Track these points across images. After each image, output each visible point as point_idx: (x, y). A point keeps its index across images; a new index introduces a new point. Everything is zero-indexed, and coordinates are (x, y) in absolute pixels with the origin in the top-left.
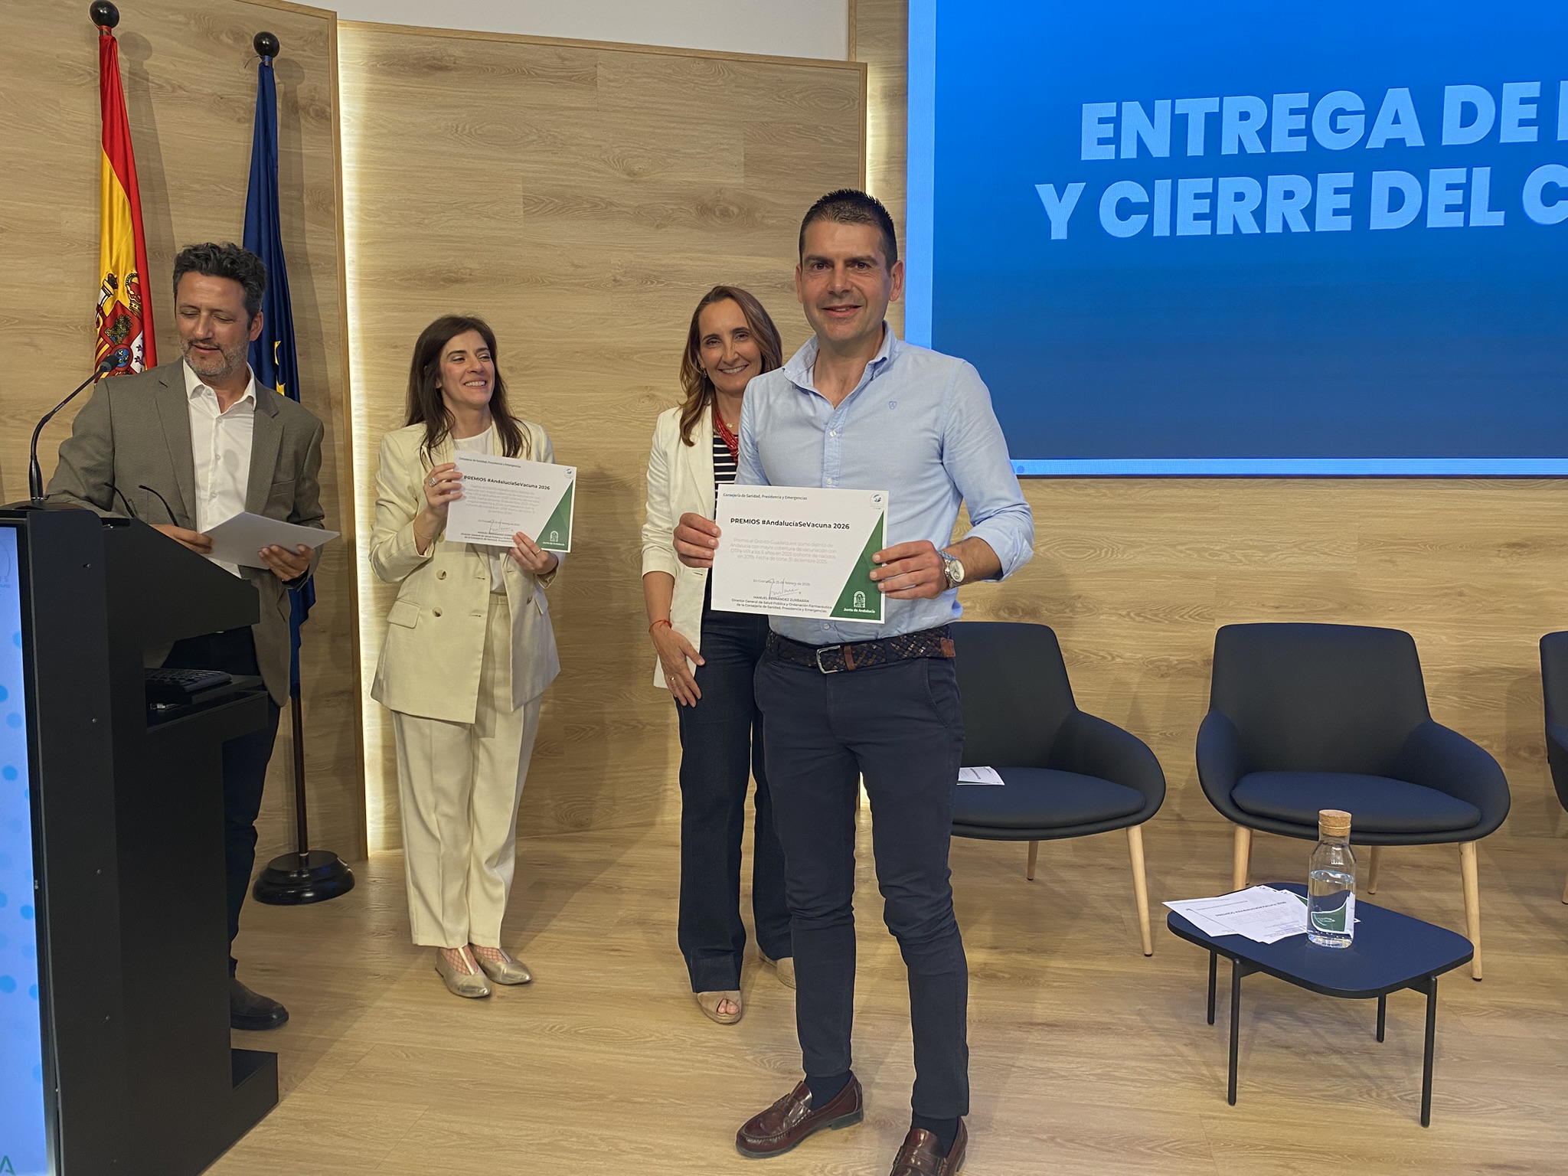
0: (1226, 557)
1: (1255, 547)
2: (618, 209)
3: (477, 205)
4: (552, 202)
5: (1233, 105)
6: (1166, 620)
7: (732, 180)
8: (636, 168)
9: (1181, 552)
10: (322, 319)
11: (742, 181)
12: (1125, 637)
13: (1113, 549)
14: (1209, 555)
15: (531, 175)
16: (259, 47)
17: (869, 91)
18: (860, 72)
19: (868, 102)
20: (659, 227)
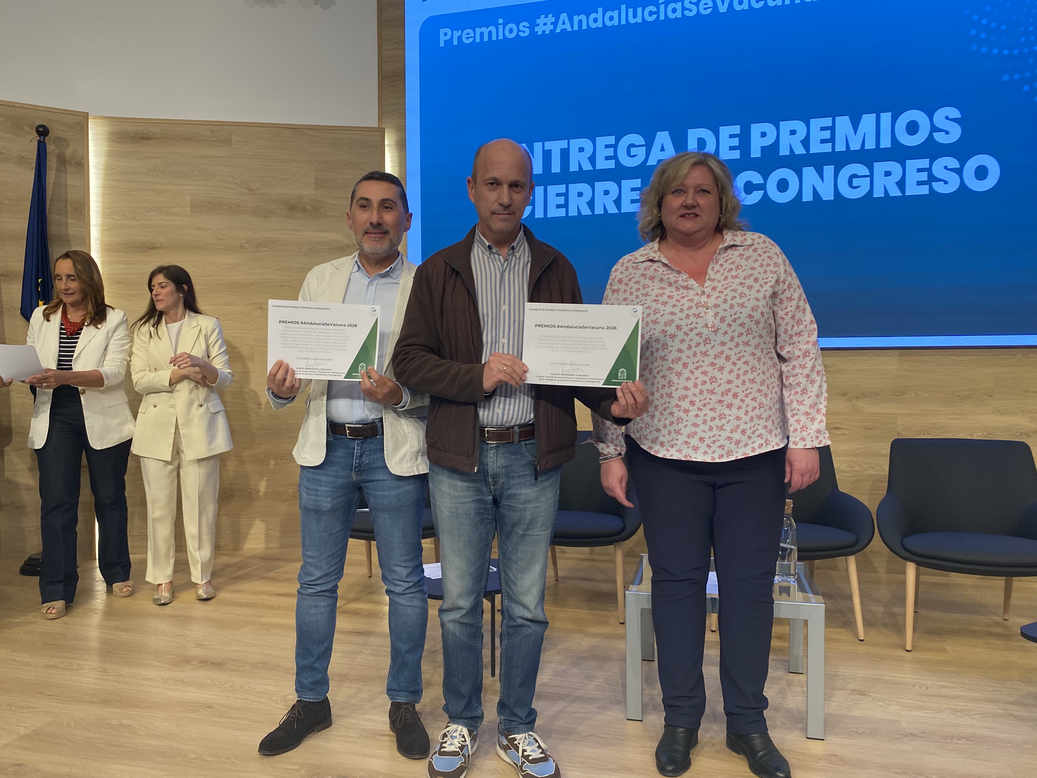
2: (242, 209)
3: (165, 208)
4: (206, 206)
5: (575, 144)
7: (307, 191)
8: (253, 187)
11: (313, 192)
15: (195, 192)
16: (38, 132)
17: (386, 142)
18: (381, 132)
19: (387, 148)
20: (266, 217)
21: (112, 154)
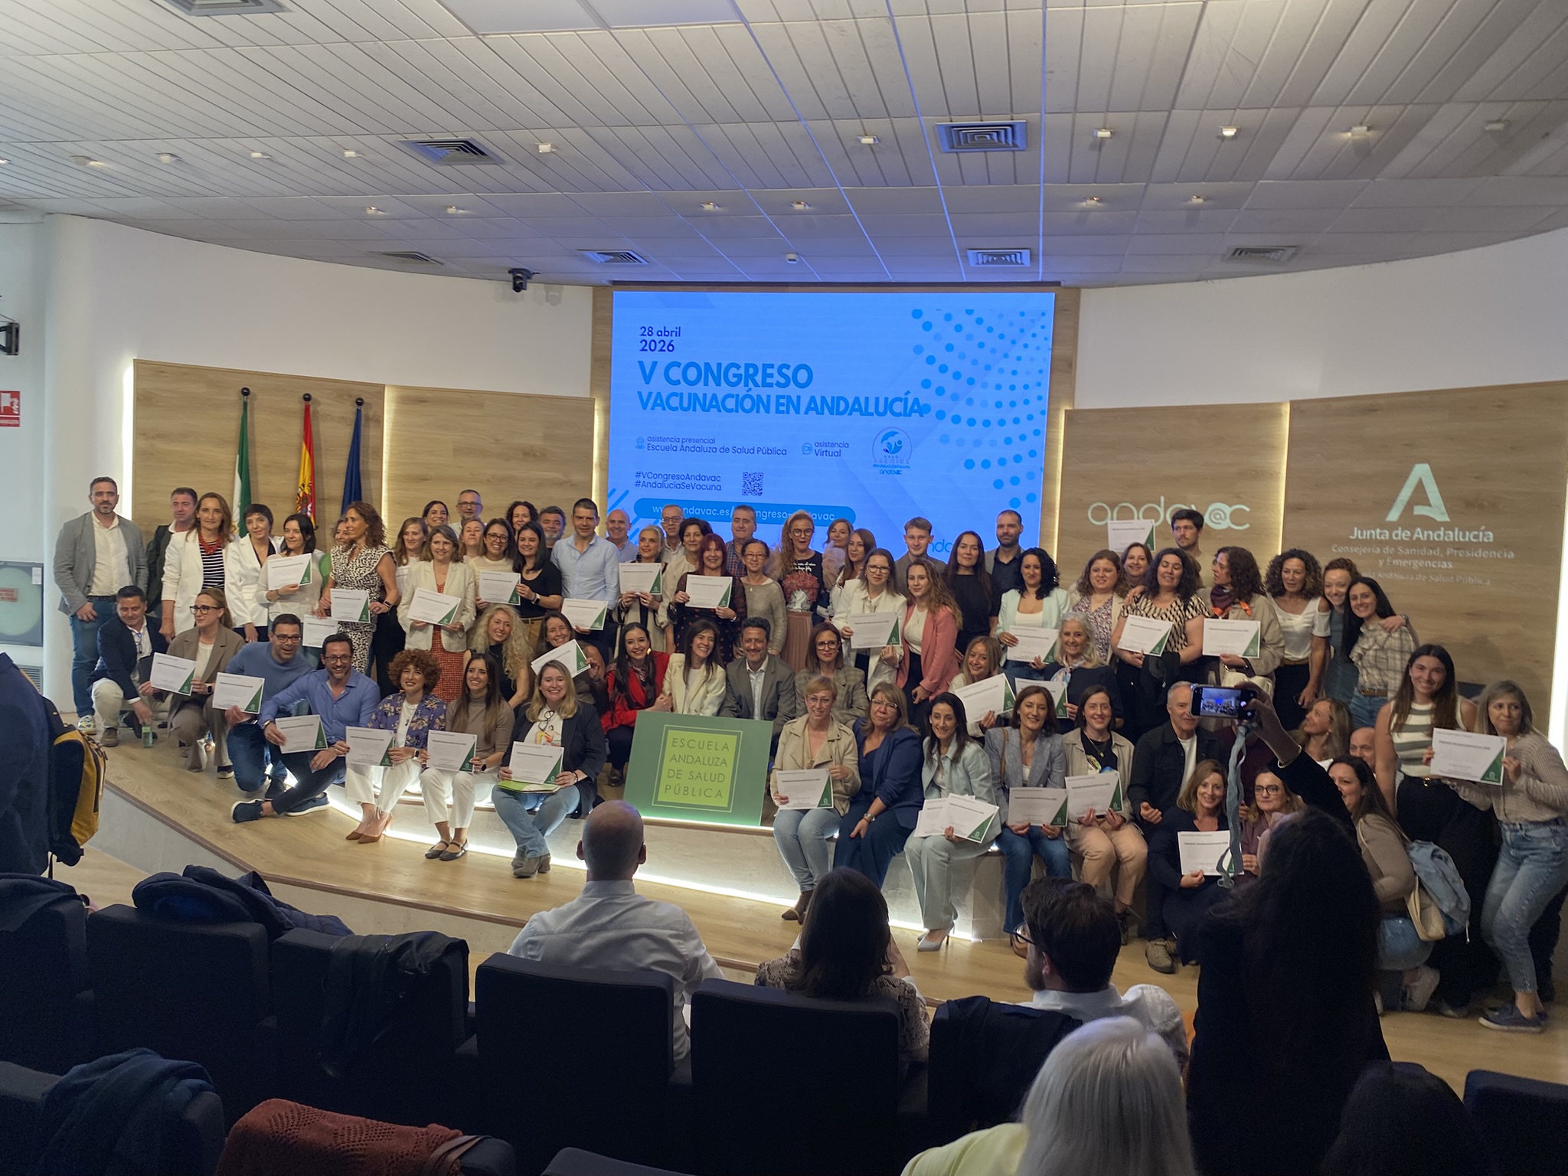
2: (489, 454)
3: (435, 452)
4: (464, 451)
7: (538, 442)
8: (499, 438)
11: (542, 443)
15: (456, 440)
16: (357, 402)
17: (596, 407)
18: (592, 402)
19: (596, 412)
20: (507, 460)
21: (398, 412)
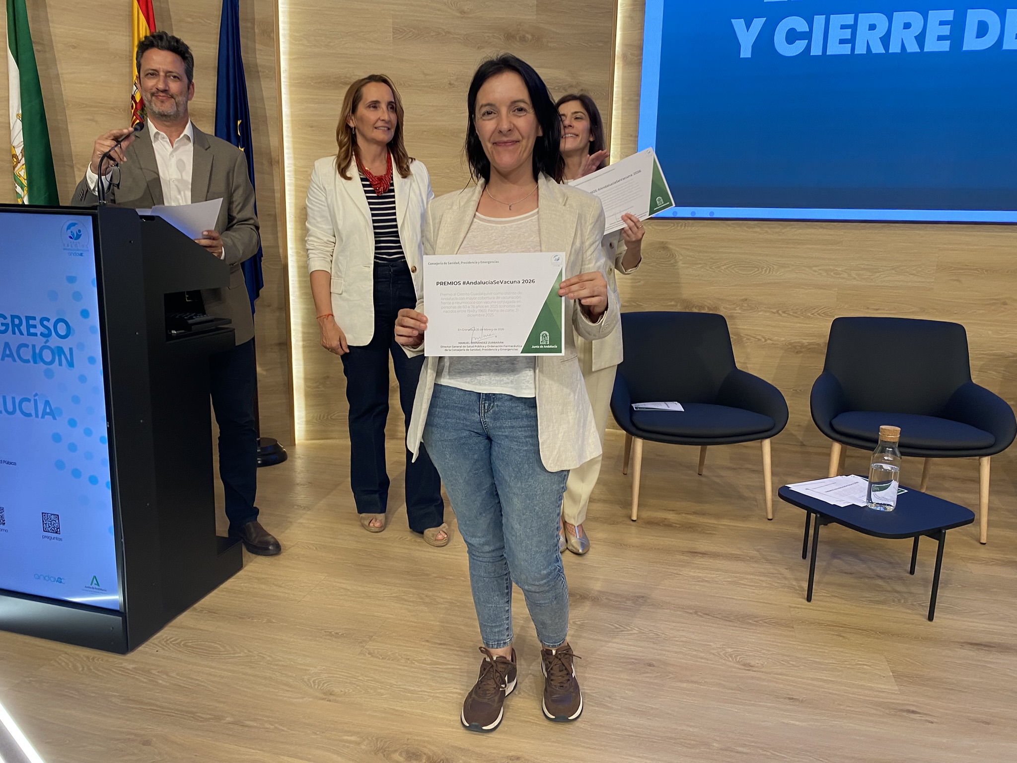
0: (845, 275)
1: (864, 269)
2: (452, 36)
3: (362, 34)
4: (411, 31)
6: (802, 316)
7: (527, 16)
8: (466, 9)
9: (815, 271)
10: (266, 107)
11: (535, 17)
12: (774, 327)
13: (770, 269)
14: (834, 273)
15: (398, 13)
20: (479, 48)
